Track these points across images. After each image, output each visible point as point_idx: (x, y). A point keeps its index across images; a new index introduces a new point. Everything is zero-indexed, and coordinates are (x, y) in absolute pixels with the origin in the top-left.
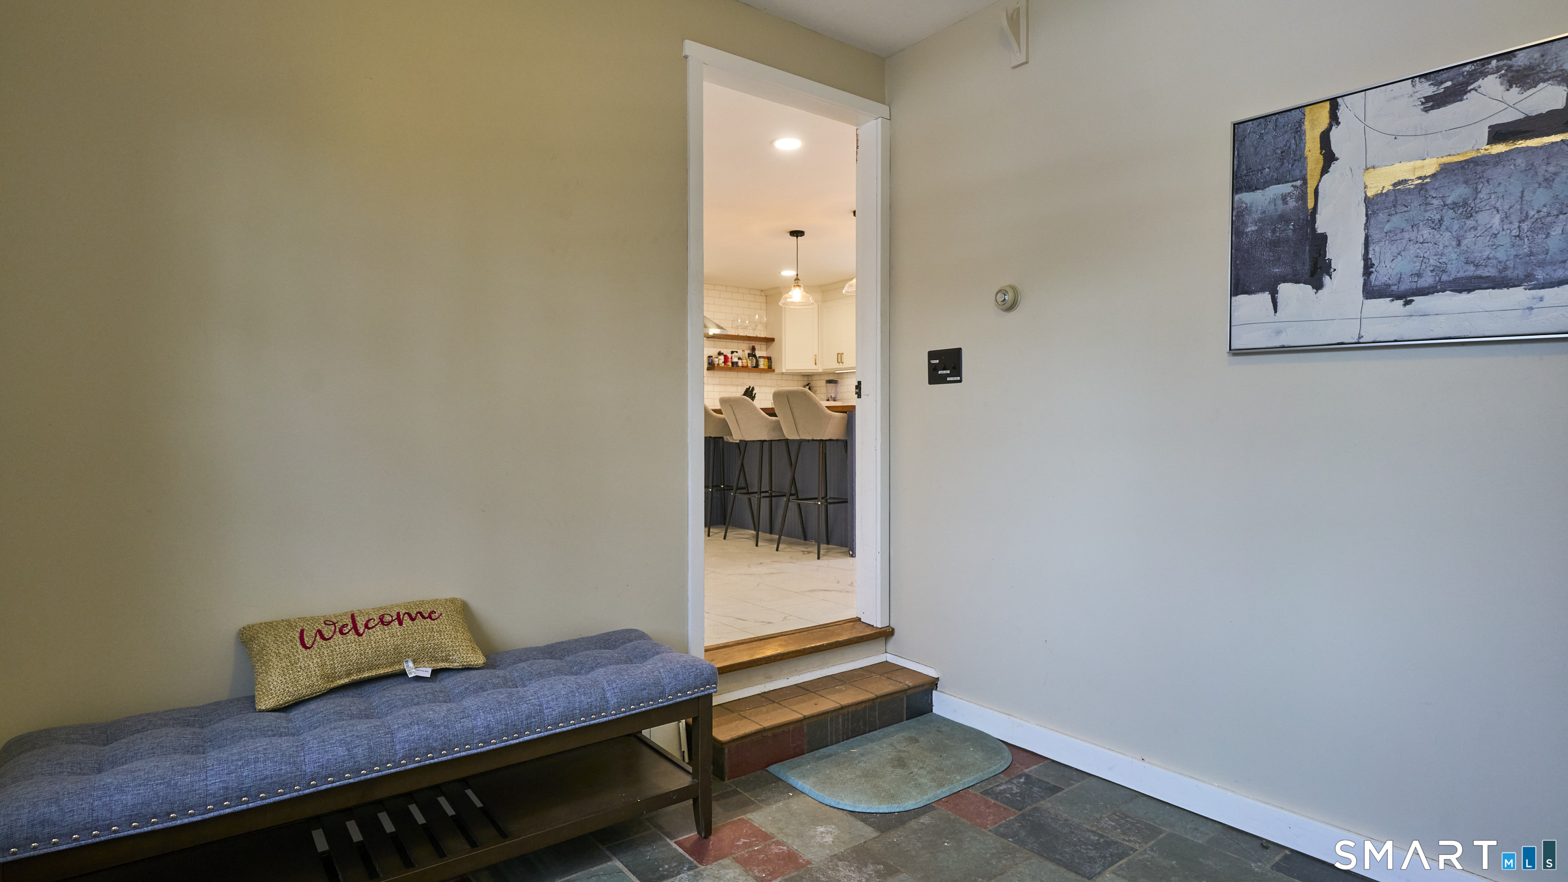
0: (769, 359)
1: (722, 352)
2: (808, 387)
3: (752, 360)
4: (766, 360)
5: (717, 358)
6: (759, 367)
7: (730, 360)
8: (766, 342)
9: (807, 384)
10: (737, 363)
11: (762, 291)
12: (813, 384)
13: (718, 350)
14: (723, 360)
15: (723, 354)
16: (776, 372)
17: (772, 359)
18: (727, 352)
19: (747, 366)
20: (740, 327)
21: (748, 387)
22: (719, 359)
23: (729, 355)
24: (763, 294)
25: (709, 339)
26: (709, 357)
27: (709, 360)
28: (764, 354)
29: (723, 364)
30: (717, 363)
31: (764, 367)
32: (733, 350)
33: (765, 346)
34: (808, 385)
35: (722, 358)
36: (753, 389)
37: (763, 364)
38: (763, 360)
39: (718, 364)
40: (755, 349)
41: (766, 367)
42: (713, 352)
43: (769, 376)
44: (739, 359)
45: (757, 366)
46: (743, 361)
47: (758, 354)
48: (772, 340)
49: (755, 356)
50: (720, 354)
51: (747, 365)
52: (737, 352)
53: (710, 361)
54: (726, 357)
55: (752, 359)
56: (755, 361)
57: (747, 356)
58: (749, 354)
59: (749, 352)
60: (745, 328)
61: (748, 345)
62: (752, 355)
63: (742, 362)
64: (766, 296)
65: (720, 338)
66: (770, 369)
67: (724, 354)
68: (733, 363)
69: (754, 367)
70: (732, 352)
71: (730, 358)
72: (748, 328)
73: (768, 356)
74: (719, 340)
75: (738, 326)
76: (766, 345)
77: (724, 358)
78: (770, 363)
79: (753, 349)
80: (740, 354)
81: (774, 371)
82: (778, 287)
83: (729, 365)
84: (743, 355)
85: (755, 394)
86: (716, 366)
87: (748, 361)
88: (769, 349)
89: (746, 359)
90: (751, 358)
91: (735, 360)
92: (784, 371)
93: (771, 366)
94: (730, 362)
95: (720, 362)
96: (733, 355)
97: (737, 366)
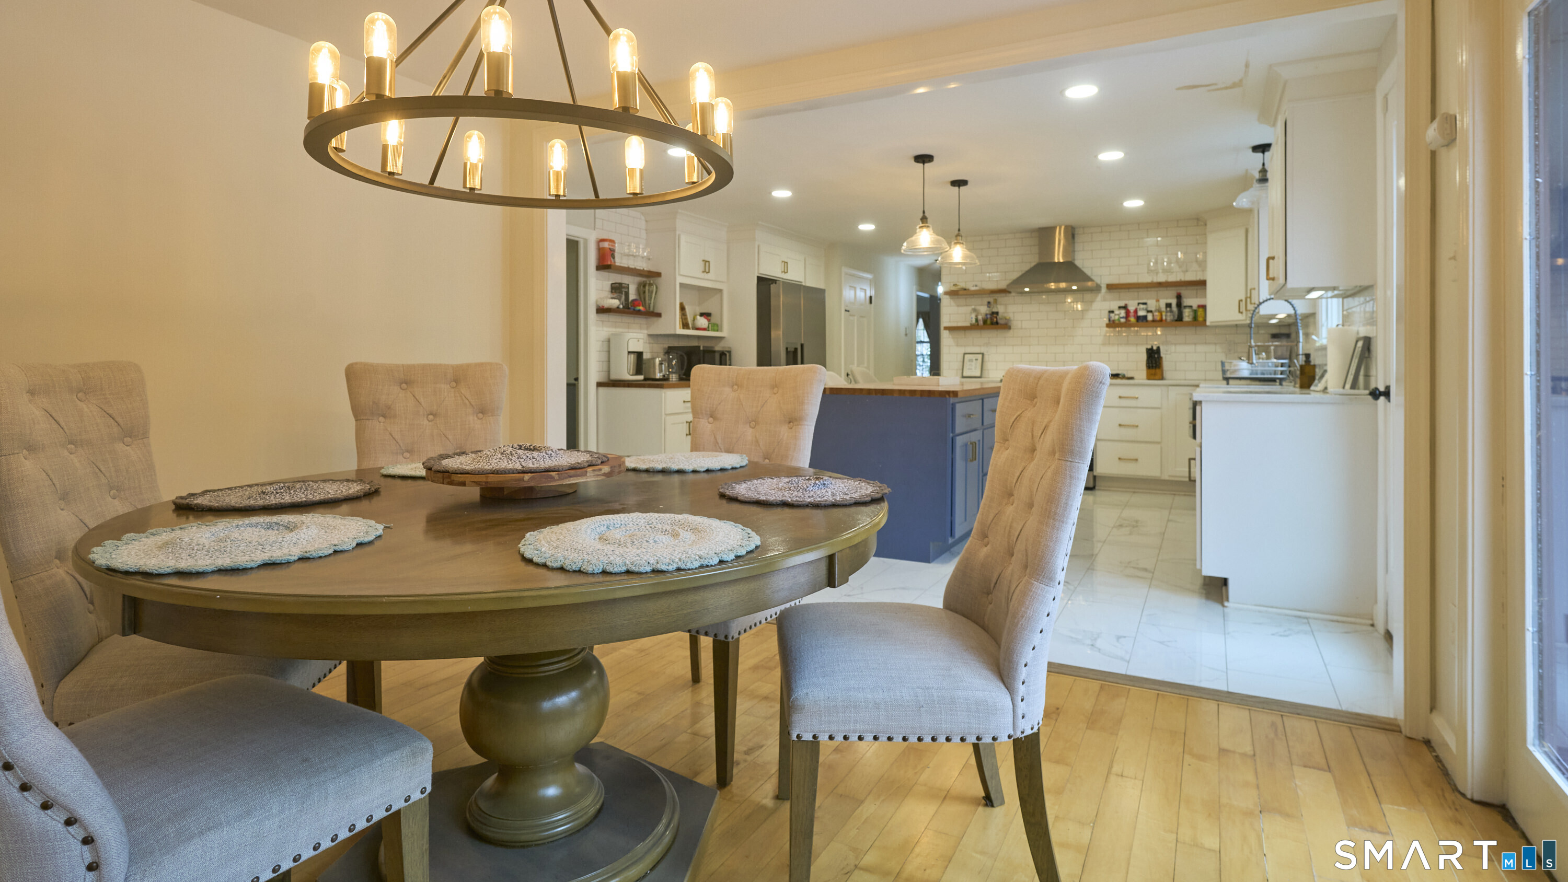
0: (1201, 308)
3: (1172, 312)
4: (1196, 310)
5: (1117, 312)
6: (1182, 320)
7: (1132, 314)
10: (1145, 317)
13: (1119, 304)
14: (1125, 315)
18: (1133, 305)
19: (1161, 320)
21: (1155, 345)
22: (1120, 315)
23: (1134, 308)
25: (1110, 291)
26: (1110, 312)
28: (1192, 302)
29: (1123, 320)
30: (1113, 319)
31: (1190, 320)
32: (1143, 301)
35: (1123, 313)
36: (1159, 349)
37: (1187, 315)
38: (1192, 310)
39: (1118, 321)
40: (1181, 296)
41: (1193, 320)
42: (1113, 306)
45: (1180, 318)
46: (1158, 314)
47: (1186, 302)
48: (1205, 282)
49: (1178, 306)
50: (1123, 307)
51: (1164, 318)
52: (1145, 304)
54: (1128, 311)
56: (1176, 313)
57: (1165, 306)
58: (1168, 304)
59: (1172, 301)
61: (1176, 293)
62: (1174, 305)
63: (1153, 316)
67: (1126, 307)
68: (1138, 318)
69: (1174, 320)
70: (1139, 304)
71: (1132, 311)
73: (1200, 304)
74: (1124, 291)
77: (1125, 312)
78: (1201, 314)
79: (1179, 297)
80: (1153, 305)
83: (1131, 320)
84: (1158, 306)
87: (1164, 314)
89: (1162, 311)
91: (1142, 313)
94: (1134, 316)
95: (1117, 317)
96: (1139, 307)
97: (1144, 321)
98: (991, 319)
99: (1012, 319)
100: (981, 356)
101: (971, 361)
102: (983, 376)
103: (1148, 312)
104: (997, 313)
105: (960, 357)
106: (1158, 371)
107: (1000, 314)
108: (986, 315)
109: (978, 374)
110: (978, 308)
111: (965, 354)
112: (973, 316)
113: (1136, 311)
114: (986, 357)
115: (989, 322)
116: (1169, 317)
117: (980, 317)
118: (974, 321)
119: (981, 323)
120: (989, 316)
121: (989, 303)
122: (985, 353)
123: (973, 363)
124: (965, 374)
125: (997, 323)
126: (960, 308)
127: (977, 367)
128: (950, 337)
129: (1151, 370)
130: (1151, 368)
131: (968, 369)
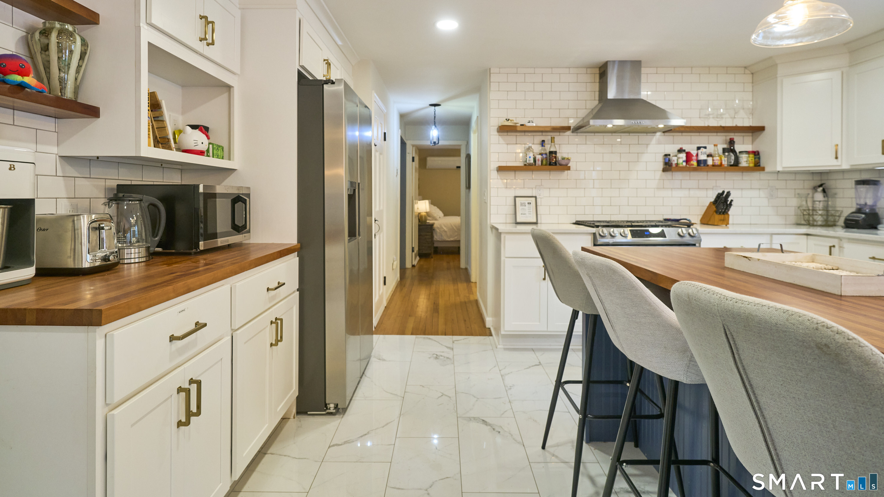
0: (756, 154)
1: (684, 149)
2: (821, 188)
3: (728, 157)
4: (752, 156)
5: (676, 156)
6: (740, 165)
7: (694, 158)
8: (752, 133)
9: (819, 183)
10: (705, 161)
11: (745, 68)
12: (830, 184)
13: (678, 147)
14: (685, 159)
15: (684, 151)
16: (767, 170)
17: (761, 154)
18: (692, 149)
19: (721, 165)
20: (711, 116)
21: (721, 192)
22: (679, 158)
23: (694, 152)
24: (747, 71)
25: (666, 134)
26: (666, 155)
27: (665, 159)
28: (749, 148)
29: (684, 164)
30: (676, 162)
31: (747, 165)
32: (701, 146)
33: (750, 138)
34: (821, 186)
35: (683, 156)
36: (729, 194)
37: (745, 161)
38: (747, 155)
39: (677, 164)
40: (734, 142)
41: (752, 165)
42: (671, 149)
43: (756, 175)
44: (709, 156)
45: (737, 163)
46: (715, 158)
47: (738, 148)
48: (762, 129)
49: (733, 151)
50: (681, 151)
51: (721, 163)
52: (705, 148)
53: (667, 161)
54: (689, 155)
55: (729, 155)
56: (733, 157)
57: (721, 151)
58: (724, 149)
59: (725, 146)
60: (720, 116)
61: (724, 138)
62: (730, 149)
63: (713, 160)
64: (752, 74)
65: (682, 132)
66: (758, 166)
67: (686, 151)
68: (699, 162)
69: (731, 166)
70: (699, 148)
71: (695, 155)
72: (724, 116)
73: (755, 150)
74: (680, 134)
75: (709, 115)
76: (752, 136)
77: (687, 157)
78: (757, 160)
79: (732, 142)
80: (710, 149)
81: (763, 169)
82: (771, 58)
83: (693, 165)
84: (715, 151)
85: (732, 201)
86: (674, 166)
87: (723, 158)
88: (758, 141)
89: (719, 156)
90: (726, 154)
91: (702, 157)
92: (779, 168)
93: (759, 162)
94: (696, 160)
96: (700, 151)
97: (704, 166)
98: (550, 159)
100: (534, 199)
101: (522, 204)
102: (539, 222)
103: (708, 156)
104: (555, 153)
105: (511, 201)
106: (726, 216)
107: (558, 154)
108: (542, 154)
109: (534, 220)
110: (533, 146)
111: (516, 197)
112: (530, 155)
114: (540, 201)
115: (547, 162)
116: (725, 162)
117: (537, 157)
118: (531, 161)
119: (540, 163)
120: (545, 156)
121: (543, 141)
122: (538, 197)
123: (527, 208)
124: (518, 220)
125: (556, 164)
126: (509, 146)
127: (531, 212)
128: (499, 178)
129: (720, 216)
130: (720, 214)
131: (521, 214)
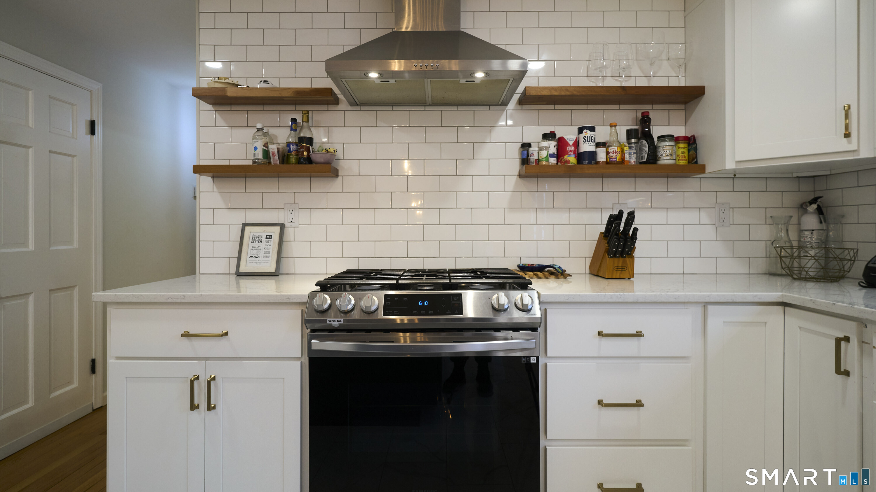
0: (691, 141)
1: (554, 133)
2: (814, 206)
3: (638, 148)
4: (681, 144)
6: (660, 163)
7: (571, 148)
10: (593, 155)
16: (708, 171)
19: (622, 162)
21: (616, 212)
23: (572, 139)
26: (523, 146)
28: (677, 130)
29: (553, 160)
30: (536, 157)
31: (672, 162)
33: (681, 113)
34: (814, 201)
35: (552, 146)
36: (632, 216)
37: (668, 154)
38: (672, 143)
40: (649, 120)
41: (682, 163)
42: (533, 133)
43: (691, 182)
45: (652, 160)
46: (611, 150)
48: (700, 93)
49: (648, 136)
50: (547, 136)
51: (624, 158)
52: (592, 129)
53: (526, 157)
54: (562, 143)
55: (638, 143)
56: (646, 148)
57: (623, 137)
58: (629, 132)
62: (641, 133)
63: (607, 153)
66: (693, 164)
67: (558, 136)
68: (581, 157)
69: (642, 164)
70: (581, 130)
71: (571, 143)
73: (687, 135)
76: (685, 109)
77: (558, 148)
78: (693, 152)
79: (645, 120)
80: (603, 132)
81: (703, 169)
83: (568, 162)
84: (612, 136)
85: (638, 229)
86: (533, 163)
87: (626, 149)
88: (694, 116)
89: (620, 145)
90: (634, 141)
91: (586, 147)
93: (696, 157)
94: (574, 153)
95: (544, 154)
96: (582, 136)
97: (590, 163)
98: (299, 153)
99: (340, 154)
100: (278, 228)
101: (256, 239)
102: (283, 270)
103: (598, 145)
104: (309, 142)
105: (234, 234)
106: (628, 260)
107: (316, 146)
108: (288, 144)
109: (272, 269)
110: (272, 131)
111: (245, 225)
112: (259, 145)
113: (577, 143)
114: (289, 233)
115: (293, 159)
116: (631, 158)
117: (273, 148)
118: (260, 156)
119: (275, 159)
120: (293, 148)
121: (294, 120)
122: (287, 224)
123: (262, 245)
124: (242, 269)
125: (309, 160)
126: (235, 131)
127: (269, 253)
128: (215, 190)
129: (616, 260)
130: (615, 256)
131: (251, 257)
